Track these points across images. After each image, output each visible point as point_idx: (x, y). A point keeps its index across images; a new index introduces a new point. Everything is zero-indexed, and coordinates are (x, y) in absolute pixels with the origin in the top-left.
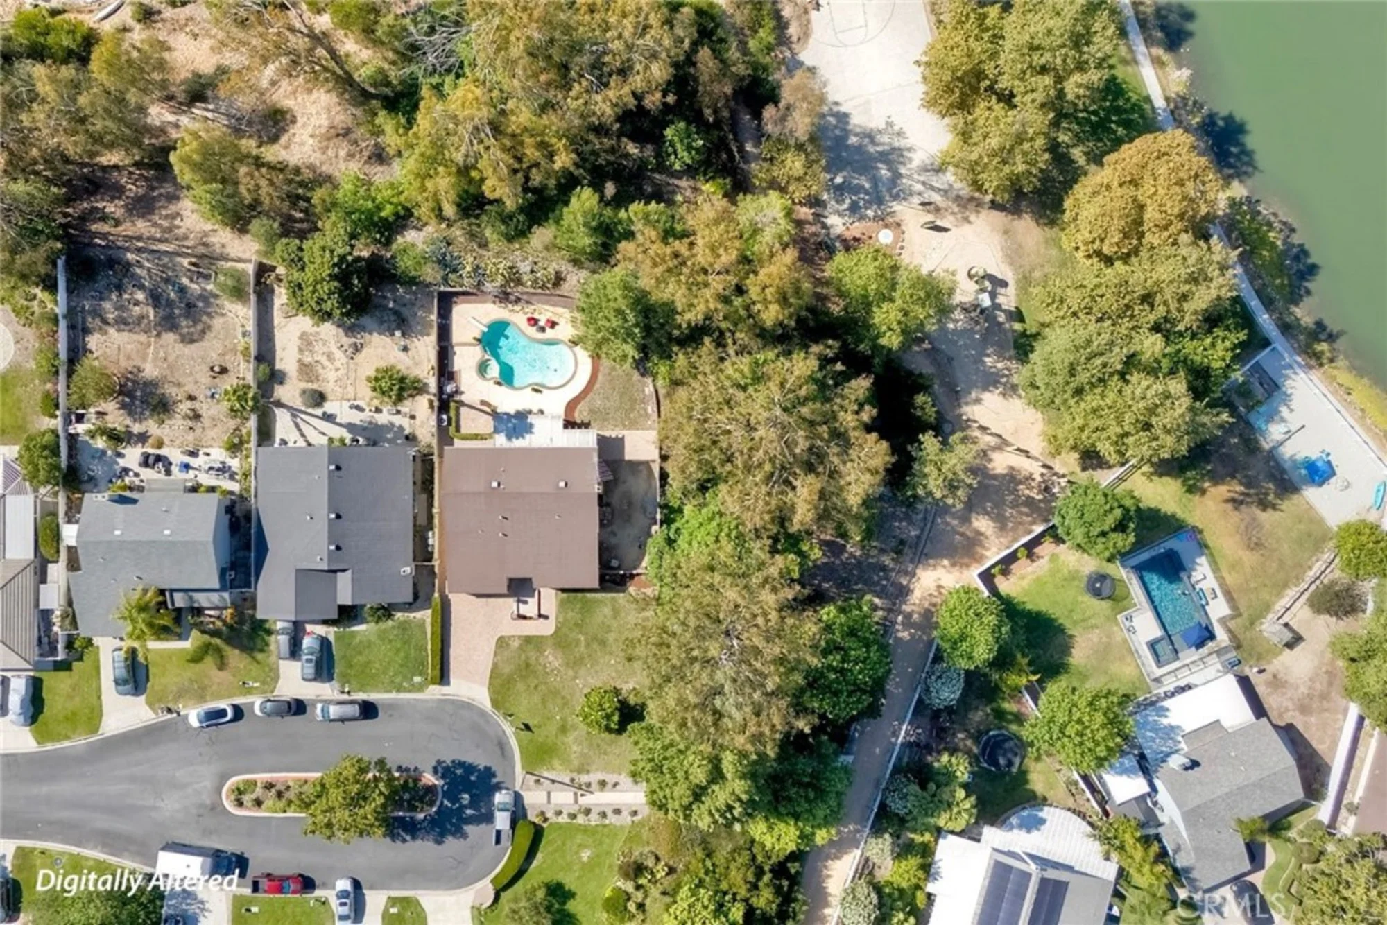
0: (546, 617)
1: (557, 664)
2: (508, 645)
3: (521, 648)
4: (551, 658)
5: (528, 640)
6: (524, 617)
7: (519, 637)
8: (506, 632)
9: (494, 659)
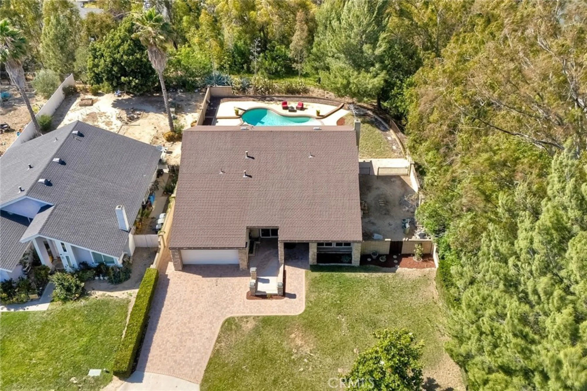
0: (293, 296)
1: (307, 350)
2: (239, 327)
3: (257, 330)
4: (299, 342)
5: (267, 321)
6: (264, 296)
7: (254, 318)
8: (237, 313)
9: (215, 346)
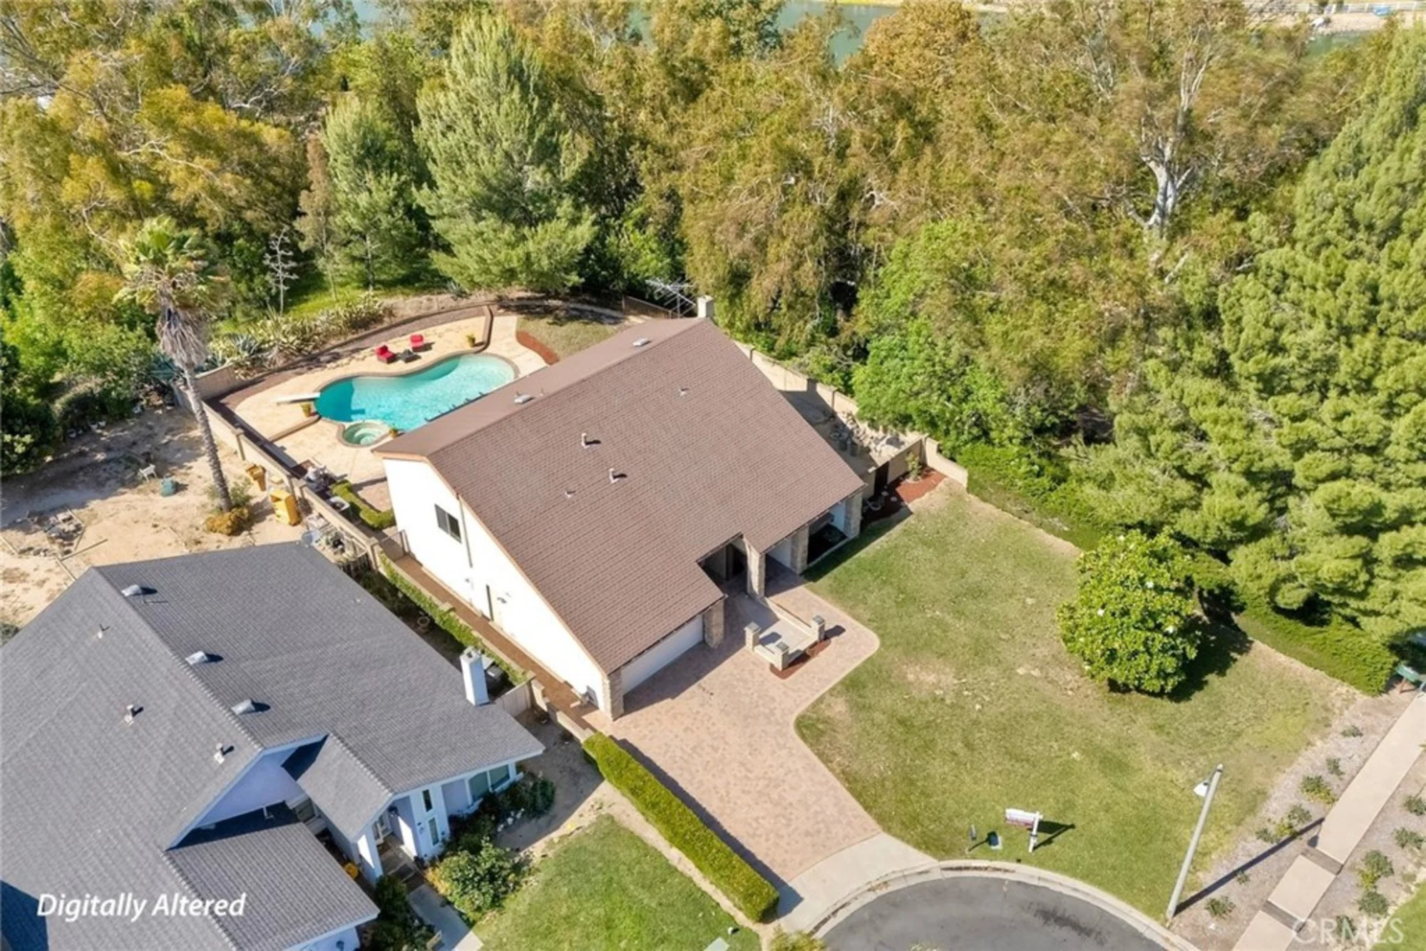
0: (839, 630)
1: (950, 679)
2: (826, 723)
5: (852, 684)
6: (802, 659)
7: (833, 694)
8: (797, 706)
9: (832, 770)
